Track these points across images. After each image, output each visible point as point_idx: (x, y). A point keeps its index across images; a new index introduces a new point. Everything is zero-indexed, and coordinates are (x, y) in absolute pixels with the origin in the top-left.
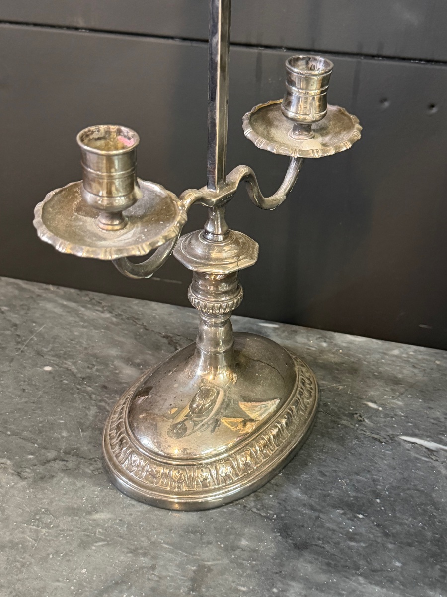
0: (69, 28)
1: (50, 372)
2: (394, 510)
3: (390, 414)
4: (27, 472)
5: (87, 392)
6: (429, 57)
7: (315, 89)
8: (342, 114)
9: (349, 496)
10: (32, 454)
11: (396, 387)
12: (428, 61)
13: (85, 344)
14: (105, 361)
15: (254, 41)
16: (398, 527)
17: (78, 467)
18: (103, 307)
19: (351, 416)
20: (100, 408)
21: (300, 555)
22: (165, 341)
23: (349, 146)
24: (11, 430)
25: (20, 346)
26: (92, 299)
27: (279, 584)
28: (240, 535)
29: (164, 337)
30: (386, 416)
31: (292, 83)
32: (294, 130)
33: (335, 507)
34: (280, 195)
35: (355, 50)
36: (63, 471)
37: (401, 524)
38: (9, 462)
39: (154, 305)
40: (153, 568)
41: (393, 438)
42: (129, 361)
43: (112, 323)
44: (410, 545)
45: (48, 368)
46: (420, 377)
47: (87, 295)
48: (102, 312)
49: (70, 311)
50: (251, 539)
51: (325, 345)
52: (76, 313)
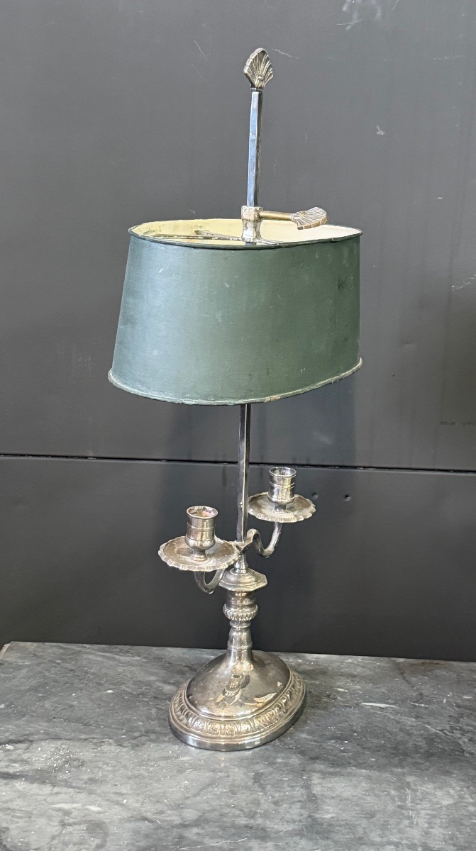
0: (79, 457)
1: (112, 694)
2: (366, 737)
3: (353, 693)
4: (125, 744)
5: (145, 701)
6: (341, 464)
7: (287, 485)
8: (301, 499)
9: (336, 734)
10: (123, 735)
11: (353, 679)
12: (341, 467)
13: (129, 676)
14: (149, 684)
15: (220, 459)
16: (370, 744)
17: (158, 738)
18: (132, 654)
19: (328, 696)
20: (158, 708)
21: (316, 762)
22: (186, 668)
23: (311, 515)
24: (102, 725)
25: (82, 681)
26: (121, 650)
27: (306, 775)
28: (276, 758)
29: (185, 666)
30: (351, 694)
31: (274, 482)
32: (276, 508)
33: (331, 739)
34: (271, 548)
35: (305, 463)
36: (149, 741)
37: (372, 743)
38: (111, 741)
39: (169, 649)
40: (228, 776)
41: (358, 704)
42: (165, 682)
43: (144, 662)
44: (379, 751)
45: (110, 691)
46: (368, 672)
47: (116, 648)
48: (134, 657)
49: (109, 658)
50: (283, 758)
51: (300, 661)
52: (114, 659)
